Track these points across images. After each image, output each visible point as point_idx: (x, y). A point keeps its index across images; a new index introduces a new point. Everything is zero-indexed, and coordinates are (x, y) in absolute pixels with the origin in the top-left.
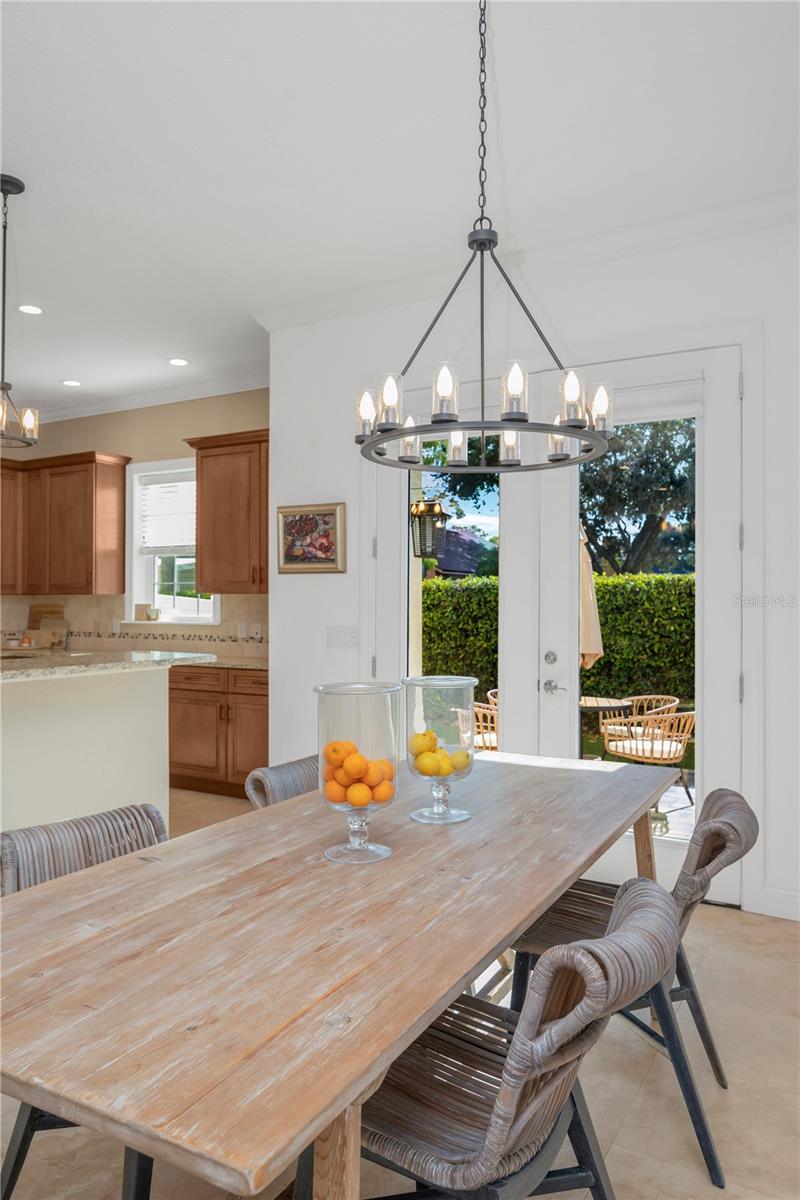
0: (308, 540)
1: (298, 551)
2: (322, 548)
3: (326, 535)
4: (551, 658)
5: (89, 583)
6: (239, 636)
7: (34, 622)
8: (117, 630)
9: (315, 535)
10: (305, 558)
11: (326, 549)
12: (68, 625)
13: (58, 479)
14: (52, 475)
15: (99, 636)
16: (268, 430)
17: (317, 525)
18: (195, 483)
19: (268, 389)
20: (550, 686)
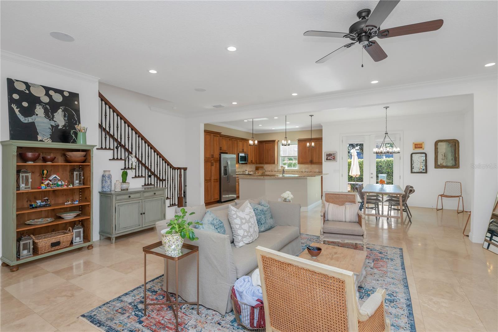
0: (330, 157)
1: (329, 158)
2: (333, 158)
3: (334, 156)
4: (372, 174)
5: (274, 162)
6: (303, 171)
7: (257, 169)
8: (276, 170)
9: (332, 156)
10: (330, 160)
11: (334, 158)
12: (265, 169)
13: (267, 144)
14: (265, 143)
15: (272, 171)
16: (322, 138)
17: (332, 155)
18: (297, 145)
19: (322, 130)
20: (372, 178)
